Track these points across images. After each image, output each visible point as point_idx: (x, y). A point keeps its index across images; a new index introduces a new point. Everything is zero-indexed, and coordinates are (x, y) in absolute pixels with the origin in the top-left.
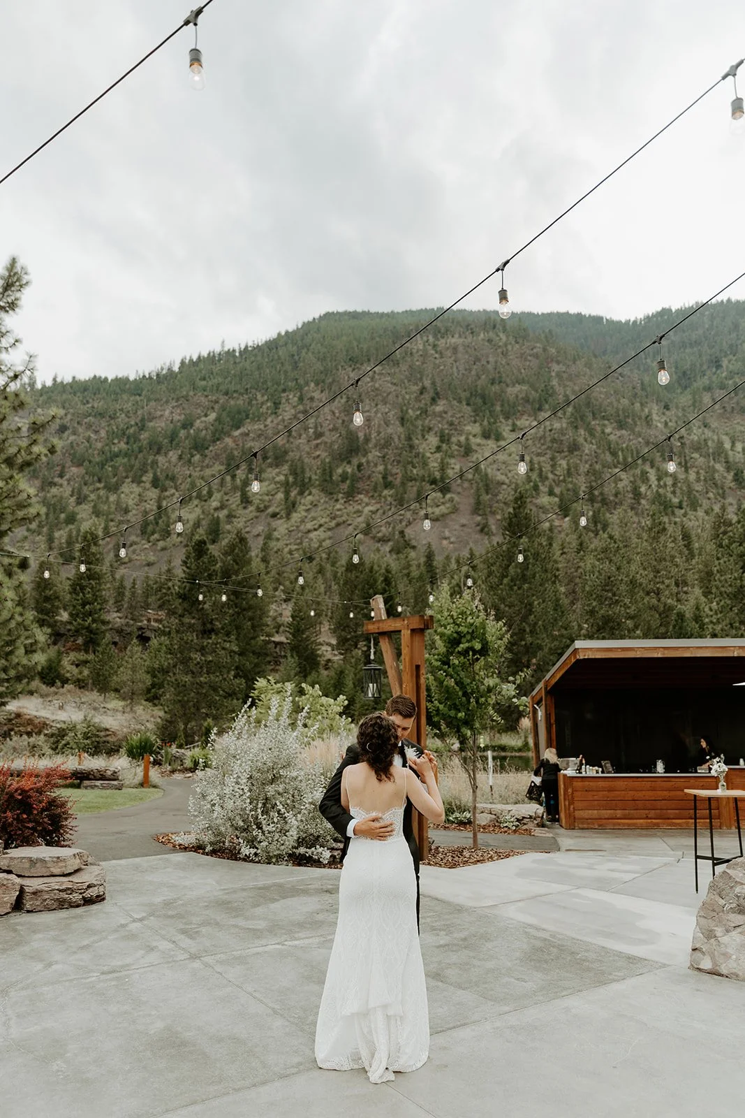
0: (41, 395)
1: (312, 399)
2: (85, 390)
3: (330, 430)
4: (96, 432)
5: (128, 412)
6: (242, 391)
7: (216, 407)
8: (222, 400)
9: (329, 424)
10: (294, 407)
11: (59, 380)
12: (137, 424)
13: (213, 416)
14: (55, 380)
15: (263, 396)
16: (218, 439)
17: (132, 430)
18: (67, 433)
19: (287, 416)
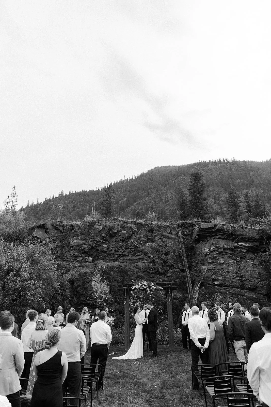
0: (66, 197)
1: (161, 190)
2: (80, 195)
3: (171, 199)
4: (85, 207)
5: (96, 200)
6: (135, 190)
7: (126, 196)
8: (128, 193)
9: (170, 198)
10: (155, 193)
11: (71, 192)
12: (99, 204)
13: (125, 199)
14: (70, 192)
15: (142, 191)
16: (129, 206)
17: (97, 206)
18: (76, 208)
19: (153, 196)
